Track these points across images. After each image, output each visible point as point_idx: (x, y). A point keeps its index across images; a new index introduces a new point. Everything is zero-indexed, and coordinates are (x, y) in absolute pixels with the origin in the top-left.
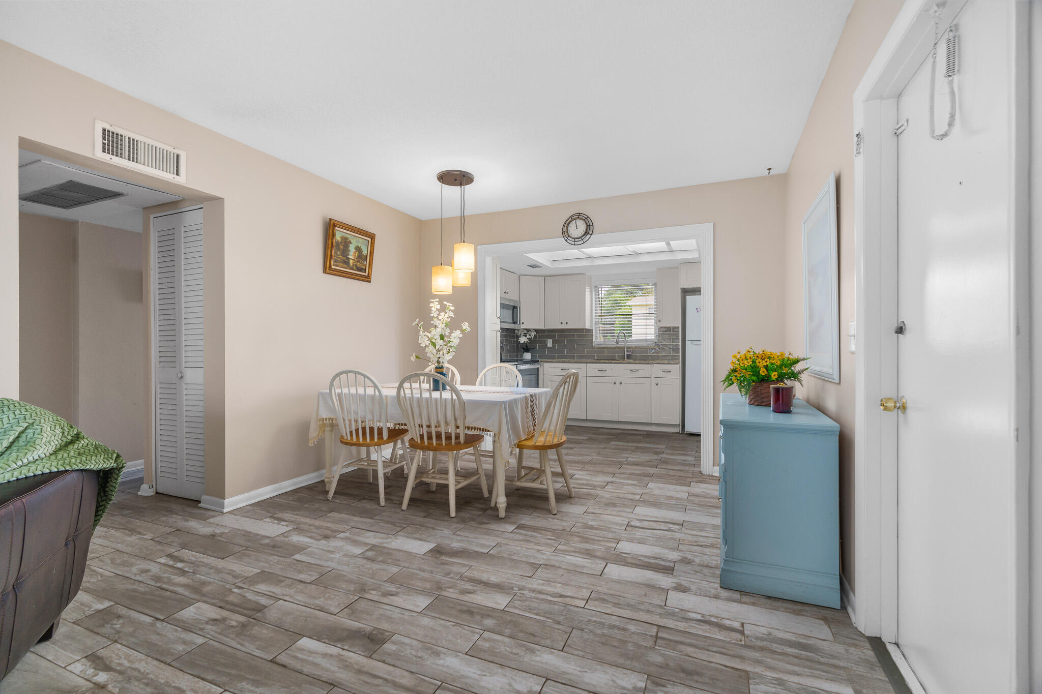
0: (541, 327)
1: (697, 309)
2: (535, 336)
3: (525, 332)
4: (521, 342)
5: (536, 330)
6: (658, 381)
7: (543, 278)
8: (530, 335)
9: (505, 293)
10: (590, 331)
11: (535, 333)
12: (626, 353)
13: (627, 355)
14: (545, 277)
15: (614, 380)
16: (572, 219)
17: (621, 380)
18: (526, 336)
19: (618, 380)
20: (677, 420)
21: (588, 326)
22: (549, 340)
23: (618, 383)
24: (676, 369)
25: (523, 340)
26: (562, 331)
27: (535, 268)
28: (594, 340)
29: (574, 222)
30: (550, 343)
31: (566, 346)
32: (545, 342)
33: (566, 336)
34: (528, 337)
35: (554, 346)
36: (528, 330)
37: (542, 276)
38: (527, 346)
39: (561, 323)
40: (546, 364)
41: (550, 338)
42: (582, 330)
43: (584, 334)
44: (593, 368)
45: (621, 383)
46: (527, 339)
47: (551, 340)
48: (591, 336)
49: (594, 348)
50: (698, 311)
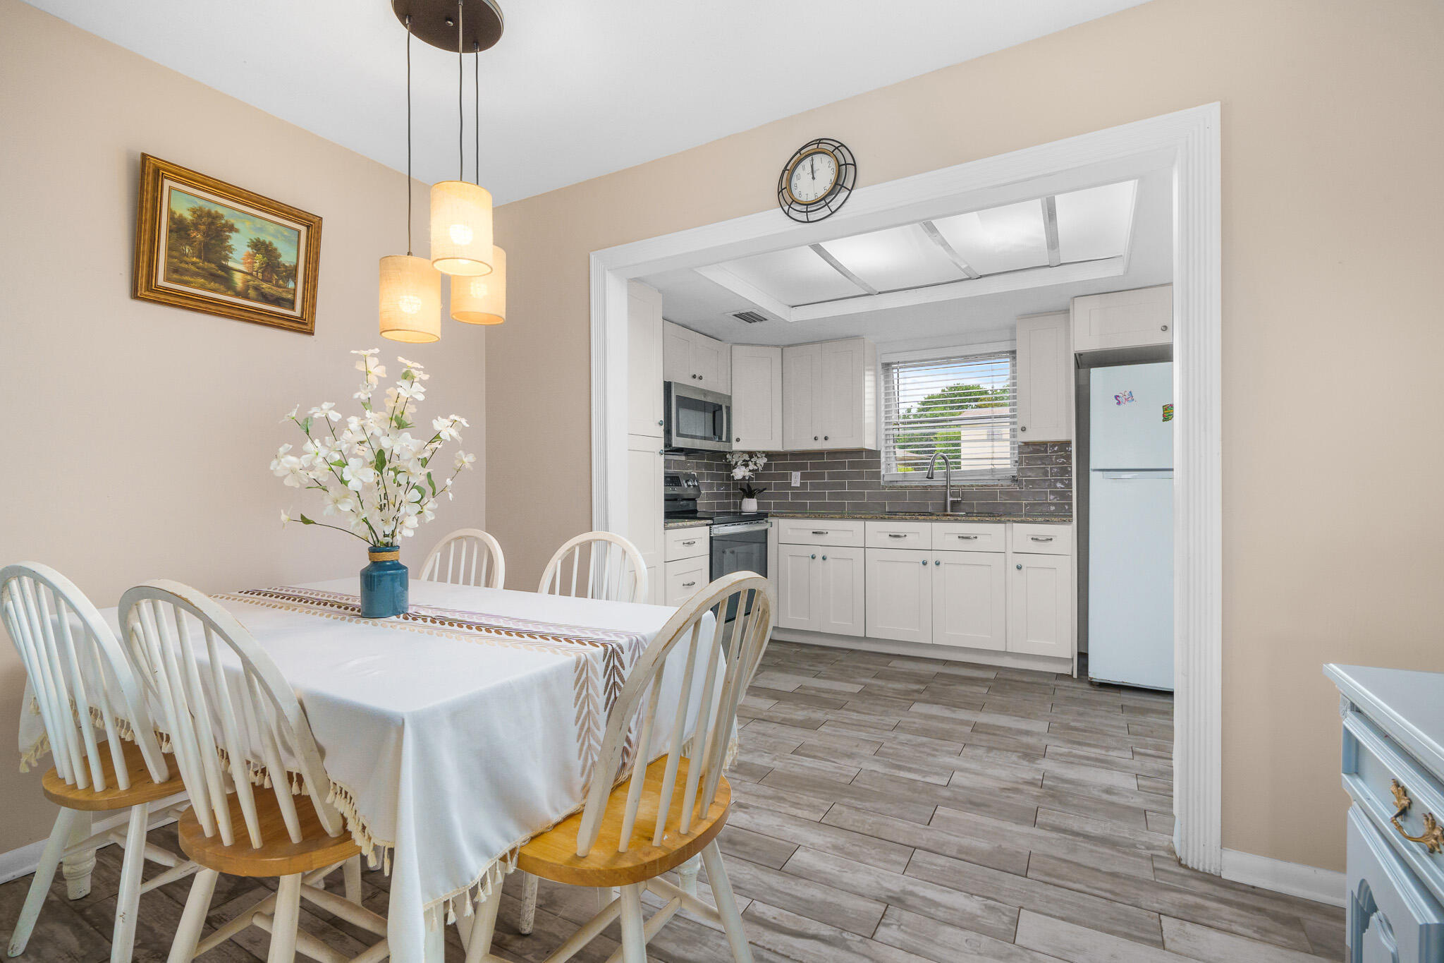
0: (776, 446)
1: (1117, 397)
2: (766, 466)
3: (747, 457)
4: (736, 478)
5: (769, 455)
6: (1020, 559)
7: (780, 349)
8: (755, 464)
9: (694, 377)
10: (875, 454)
11: (765, 460)
12: (950, 499)
13: (953, 503)
14: (783, 348)
15: (919, 557)
16: (802, 155)
17: (938, 556)
18: (746, 466)
19: (931, 557)
20: (1068, 649)
21: (869, 444)
22: (794, 473)
23: (931, 564)
24: (1065, 534)
25: (739, 473)
26: (819, 454)
27: (753, 323)
28: (882, 473)
29: (807, 162)
30: (796, 479)
31: (826, 486)
32: (786, 477)
33: (826, 466)
34: (752, 466)
35: (803, 485)
36: (751, 454)
37: (777, 346)
38: (748, 485)
39: (816, 439)
40: (782, 521)
41: (797, 471)
42: (858, 452)
43: (864, 460)
44: (878, 530)
45: (938, 564)
46: (750, 471)
47: (798, 474)
48: (878, 464)
49: (884, 488)
50: (1119, 403)
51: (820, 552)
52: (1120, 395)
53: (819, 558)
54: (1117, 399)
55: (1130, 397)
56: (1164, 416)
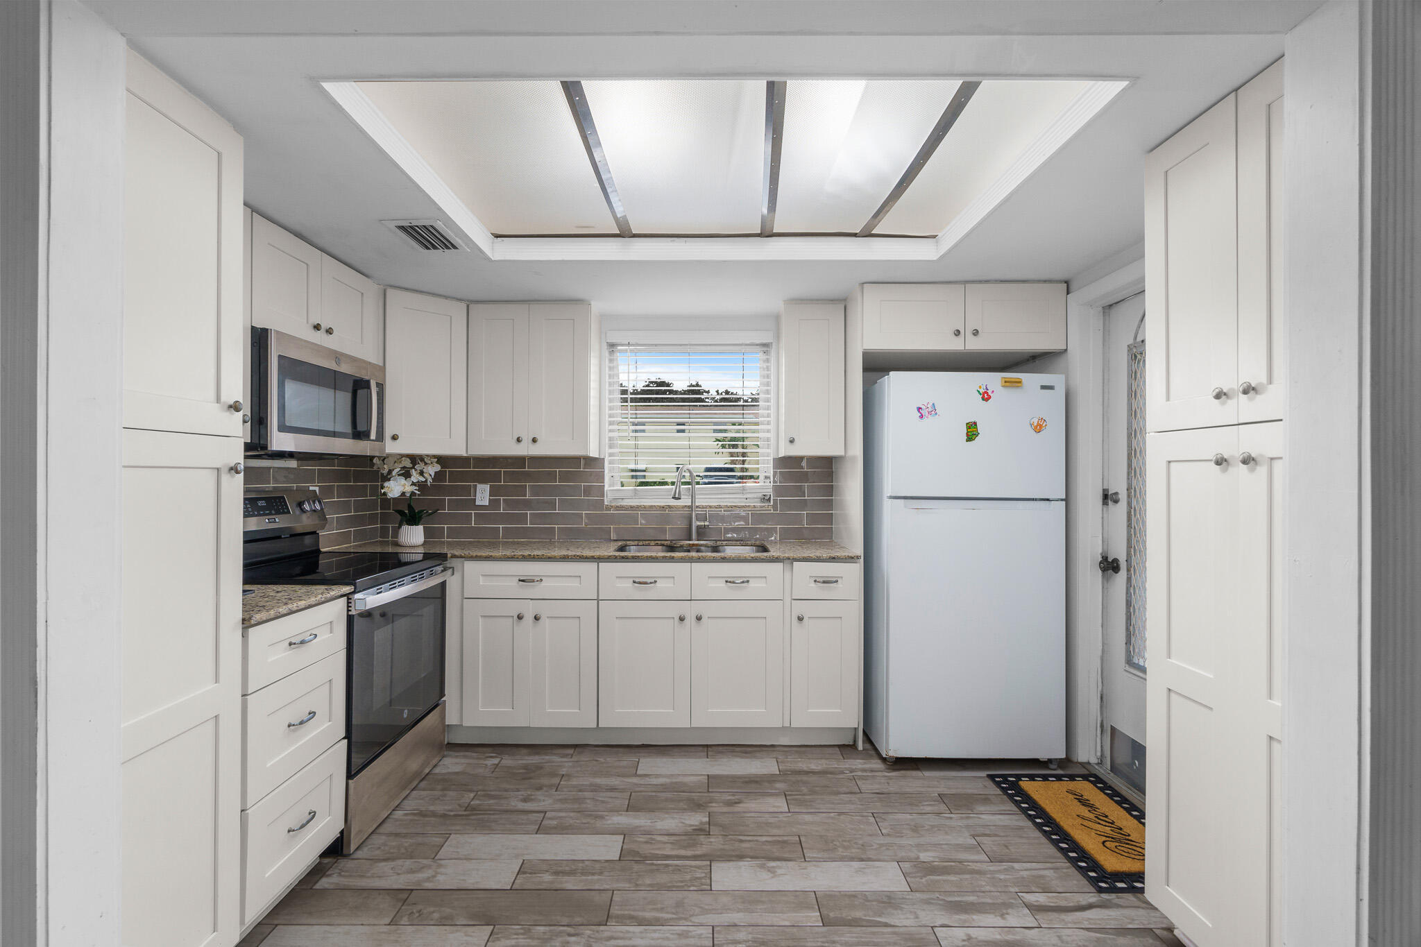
0: (455, 447)
1: (919, 409)
2: (438, 476)
3: (407, 463)
4: (390, 495)
5: (441, 460)
6: (800, 608)
8: (422, 473)
9: (317, 327)
10: (597, 463)
11: (438, 468)
12: (695, 523)
13: (698, 527)
14: (470, 303)
15: (675, 610)
17: (697, 608)
18: (406, 475)
19: (690, 610)
20: (851, 718)
21: (593, 453)
22: (480, 487)
23: (690, 619)
24: (850, 576)
25: (396, 488)
26: (519, 461)
27: (433, 251)
28: (606, 488)
30: (483, 495)
31: (527, 504)
32: (468, 491)
33: (529, 476)
34: (415, 477)
35: (494, 504)
36: (415, 459)
37: (460, 300)
38: (410, 507)
39: (519, 440)
40: (470, 567)
41: (485, 482)
42: (574, 461)
43: (579, 471)
44: (618, 577)
45: (699, 618)
46: (413, 484)
47: (487, 487)
48: (601, 477)
49: (608, 508)
50: (922, 417)
51: (529, 610)
52: (923, 407)
53: (529, 618)
54: (919, 412)
55: (933, 411)
56: (967, 435)
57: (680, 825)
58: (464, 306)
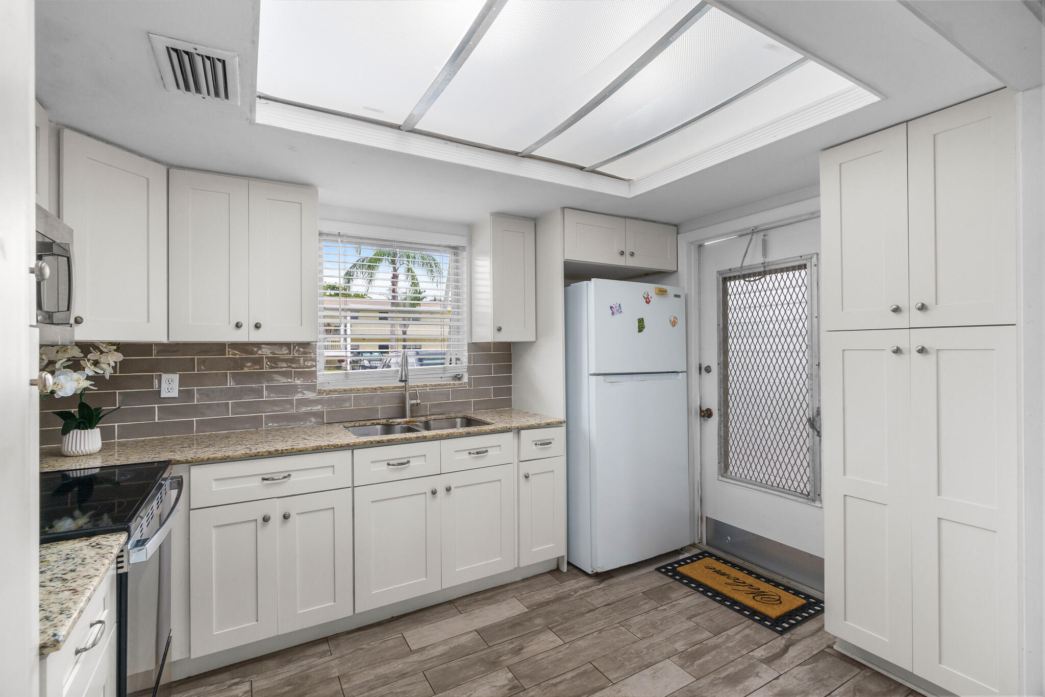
1: (611, 307)
2: (123, 366)
3: (76, 353)
6: (525, 468)
8: (96, 363)
11: (120, 357)
12: (409, 402)
13: (412, 405)
14: (170, 167)
15: (426, 485)
17: (442, 481)
18: (77, 367)
19: (439, 484)
22: (167, 377)
23: (441, 492)
24: (560, 435)
28: (318, 373)
30: (170, 386)
32: (152, 382)
34: (90, 370)
35: (185, 394)
38: (81, 405)
39: (238, 326)
41: (173, 372)
44: (373, 462)
45: (448, 490)
46: (88, 378)
47: (176, 377)
48: (311, 363)
49: (321, 392)
50: (613, 314)
51: (276, 510)
52: (614, 306)
53: (276, 518)
54: (611, 310)
55: (620, 310)
56: (639, 328)
57: (494, 689)
58: (164, 169)
